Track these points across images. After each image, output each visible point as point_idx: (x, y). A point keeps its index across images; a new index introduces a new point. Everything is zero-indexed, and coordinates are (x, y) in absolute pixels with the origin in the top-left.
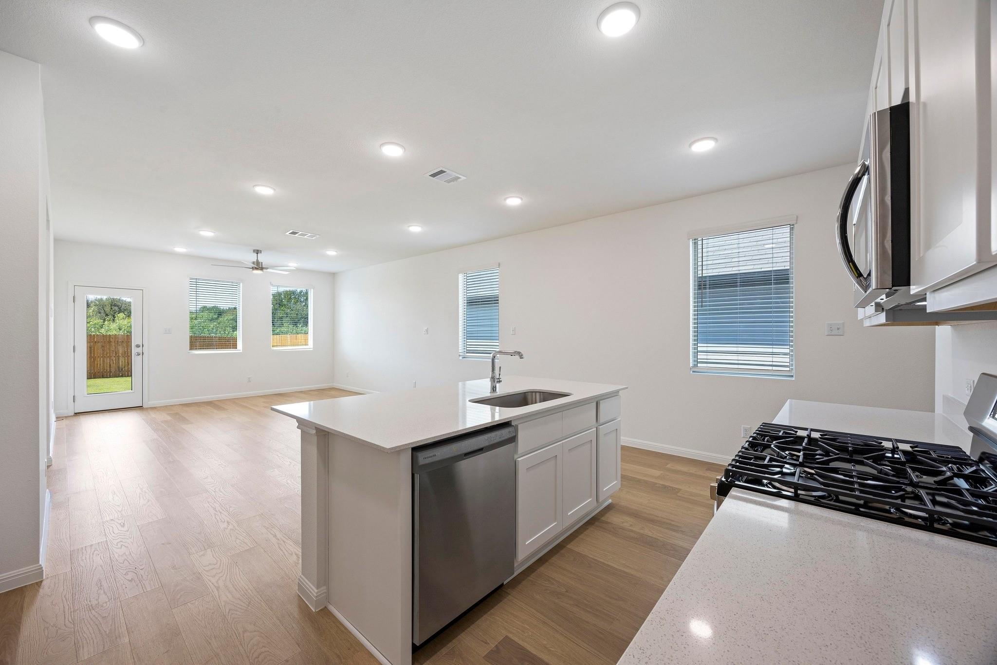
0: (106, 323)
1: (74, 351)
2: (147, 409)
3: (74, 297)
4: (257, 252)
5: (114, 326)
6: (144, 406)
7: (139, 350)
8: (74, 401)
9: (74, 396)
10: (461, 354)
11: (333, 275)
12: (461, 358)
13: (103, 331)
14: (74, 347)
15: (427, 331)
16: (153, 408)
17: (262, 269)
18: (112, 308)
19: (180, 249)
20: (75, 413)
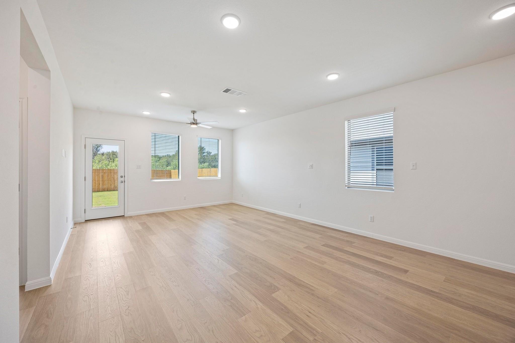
0: (110, 163)
1: (85, 180)
2: (127, 217)
3: (85, 145)
4: (194, 112)
5: (113, 164)
6: (125, 216)
7: (123, 179)
8: (85, 213)
9: (85, 210)
10: (347, 185)
11: (232, 131)
12: (346, 188)
13: (109, 167)
14: (85, 178)
15: (312, 166)
16: (130, 217)
17: (196, 124)
18: (113, 156)
19: (146, 113)
20: (86, 221)
